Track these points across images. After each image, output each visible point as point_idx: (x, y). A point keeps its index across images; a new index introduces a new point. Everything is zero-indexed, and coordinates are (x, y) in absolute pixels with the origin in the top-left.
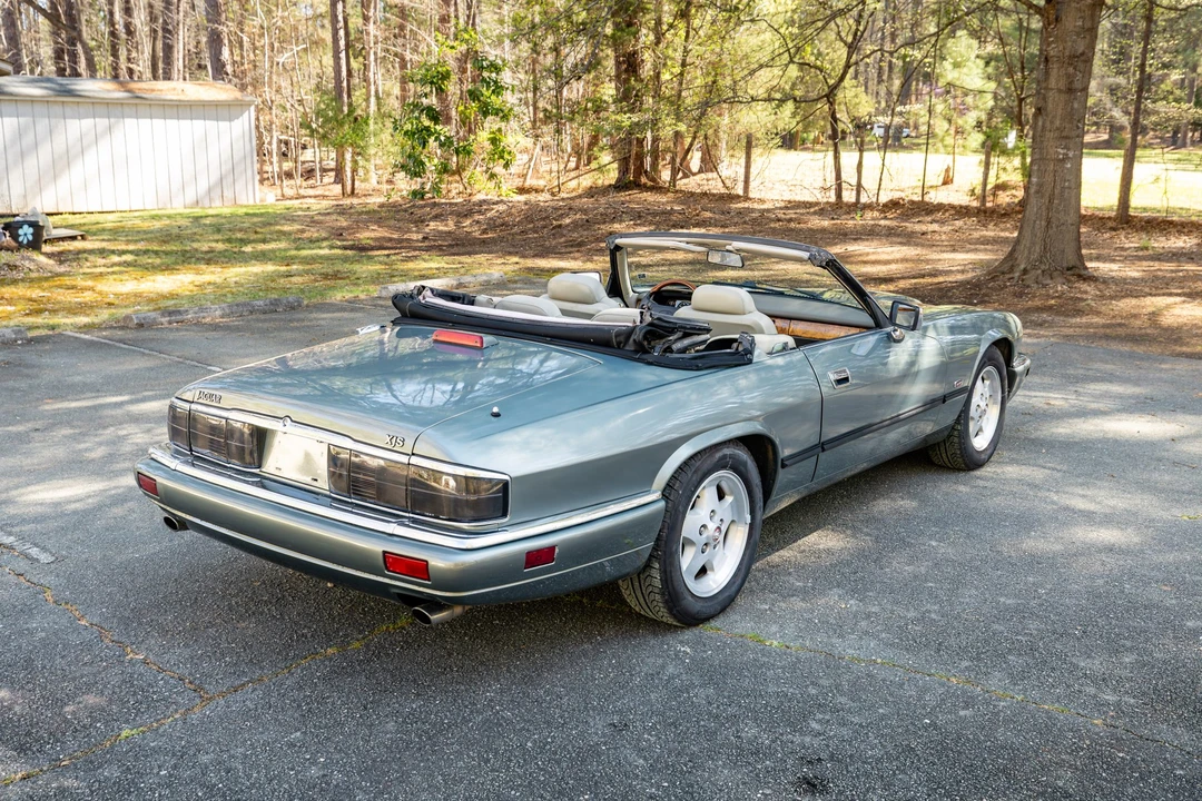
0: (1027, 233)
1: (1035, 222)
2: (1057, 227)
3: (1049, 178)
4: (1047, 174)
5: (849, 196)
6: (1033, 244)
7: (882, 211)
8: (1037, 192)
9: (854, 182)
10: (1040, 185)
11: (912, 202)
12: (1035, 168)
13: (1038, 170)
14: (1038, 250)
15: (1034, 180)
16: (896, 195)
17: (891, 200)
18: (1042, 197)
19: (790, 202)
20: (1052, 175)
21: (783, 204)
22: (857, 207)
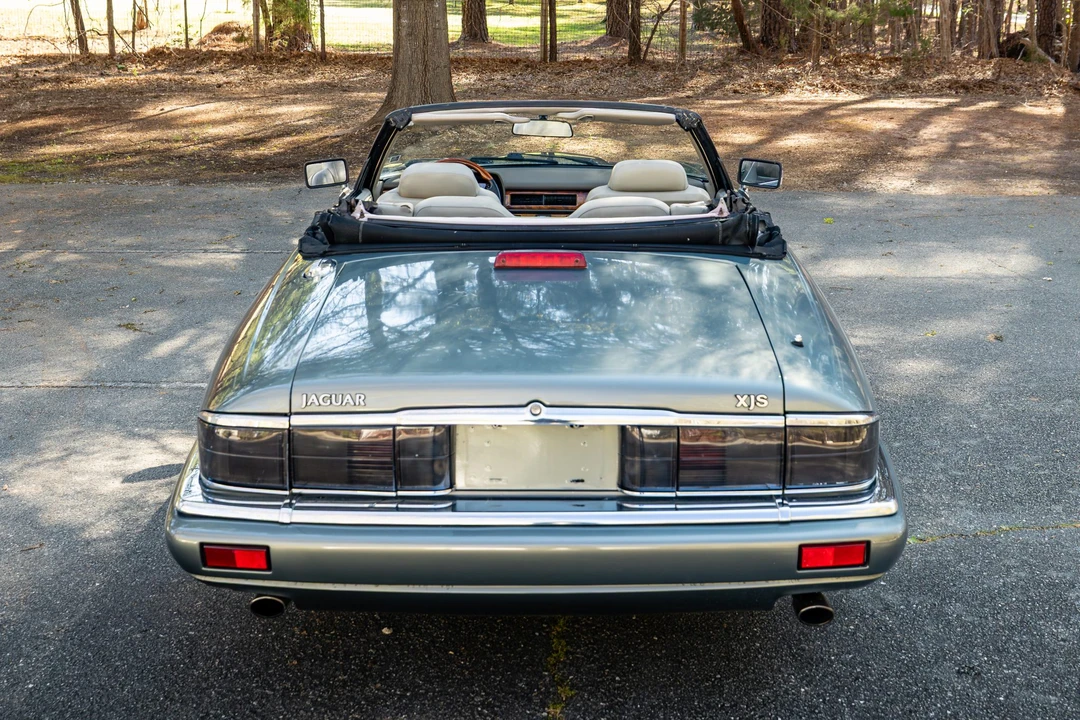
0: (403, 79)
1: (411, 65)
2: (434, 70)
3: (420, 19)
4: (418, 15)
5: (99, 47)
6: (412, 89)
7: (147, 64)
8: (410, 34)
9: (105, 29)
10: (412, 27)
11: (178, 51)
12: (404, 9)
13: (408, 11)
14: (418, 93)
15: (404, 21)
16: (160, 43)
17: (154, 50)
18: (416, 40)
19: (26, 58)
20: (423, 16)
21: (19, 61)
22: (112, 60)
